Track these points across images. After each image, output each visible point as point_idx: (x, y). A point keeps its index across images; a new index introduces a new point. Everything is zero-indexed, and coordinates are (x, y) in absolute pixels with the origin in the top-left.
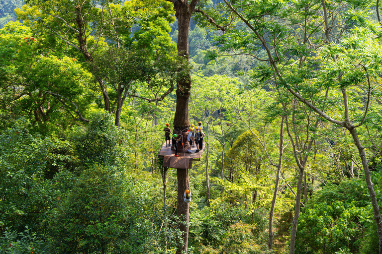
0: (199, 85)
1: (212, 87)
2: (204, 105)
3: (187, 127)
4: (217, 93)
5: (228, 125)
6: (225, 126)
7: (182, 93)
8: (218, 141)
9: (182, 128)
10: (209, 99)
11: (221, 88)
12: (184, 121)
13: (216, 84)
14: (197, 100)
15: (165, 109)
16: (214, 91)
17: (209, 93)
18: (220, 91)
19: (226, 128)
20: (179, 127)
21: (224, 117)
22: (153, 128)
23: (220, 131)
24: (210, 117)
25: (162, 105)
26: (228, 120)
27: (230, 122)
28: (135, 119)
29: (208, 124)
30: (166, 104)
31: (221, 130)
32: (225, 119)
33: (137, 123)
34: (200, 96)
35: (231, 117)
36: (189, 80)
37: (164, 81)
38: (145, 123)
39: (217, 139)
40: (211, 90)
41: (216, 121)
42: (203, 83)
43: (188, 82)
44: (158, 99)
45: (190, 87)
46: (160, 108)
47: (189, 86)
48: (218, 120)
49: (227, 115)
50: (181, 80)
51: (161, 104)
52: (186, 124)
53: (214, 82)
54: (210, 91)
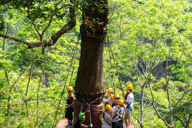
0: (129, 14)
1: (153, 18)
2: (136, 51)
3: (100, 95)
4: (162, 30)
5: (181, 89)
6: (175, 91)
7: (92, 32)
8: (160, 121)
9: (89, 97)
10: (146, 40)
11: (169, 22)
12: (94, 84)
13: (159, 12)
14: (122, 43)
15: (62, 58)
16: (156, 26)
17: (146, 30)
18: (167, 25)
19: (176, 94)
20: (85, 96)
21: (174, 75)
22: (40, 94)
23: (165, 102)
24: (147, 74)
25: (57, 52)
26: (182, 81)
27: (184, 85)
28: (7, 76)
29: (142, 87)
30: (64, 49)
31: (166, 100)
32: (175, 79)
33: (12, 84)
34: (130, 35)
35: (186, 76)
36: (104, 8)
37: (56, 9)
38: (25, 83)
39: (159, 117)
40: (151, 24)
41: (158, 83)
42: (136, 11)
43: (102, 11)
44: (45, 42)
45: (106, 21)
46: (54, 56)
47: (104, 18)
48: (163, 80)
49: (179, 70)
50: (90, 7)
51: (55, 49)
52: (98, 90)
53: (156, 9)
54: (148, 25)
